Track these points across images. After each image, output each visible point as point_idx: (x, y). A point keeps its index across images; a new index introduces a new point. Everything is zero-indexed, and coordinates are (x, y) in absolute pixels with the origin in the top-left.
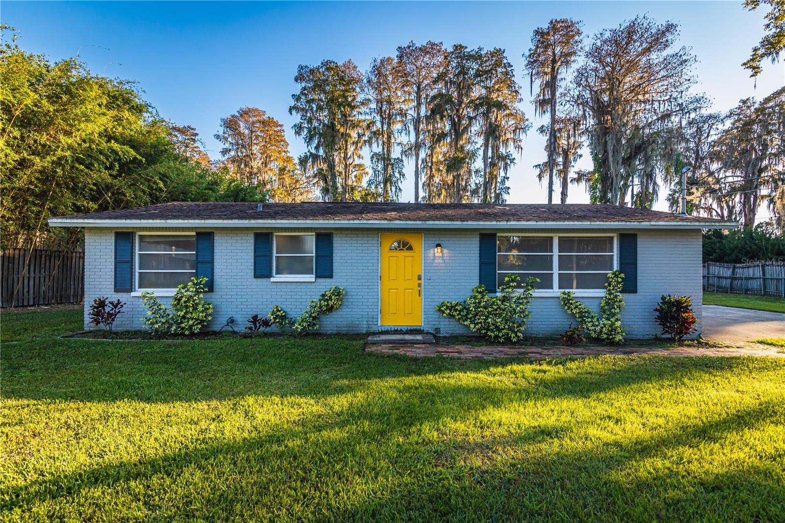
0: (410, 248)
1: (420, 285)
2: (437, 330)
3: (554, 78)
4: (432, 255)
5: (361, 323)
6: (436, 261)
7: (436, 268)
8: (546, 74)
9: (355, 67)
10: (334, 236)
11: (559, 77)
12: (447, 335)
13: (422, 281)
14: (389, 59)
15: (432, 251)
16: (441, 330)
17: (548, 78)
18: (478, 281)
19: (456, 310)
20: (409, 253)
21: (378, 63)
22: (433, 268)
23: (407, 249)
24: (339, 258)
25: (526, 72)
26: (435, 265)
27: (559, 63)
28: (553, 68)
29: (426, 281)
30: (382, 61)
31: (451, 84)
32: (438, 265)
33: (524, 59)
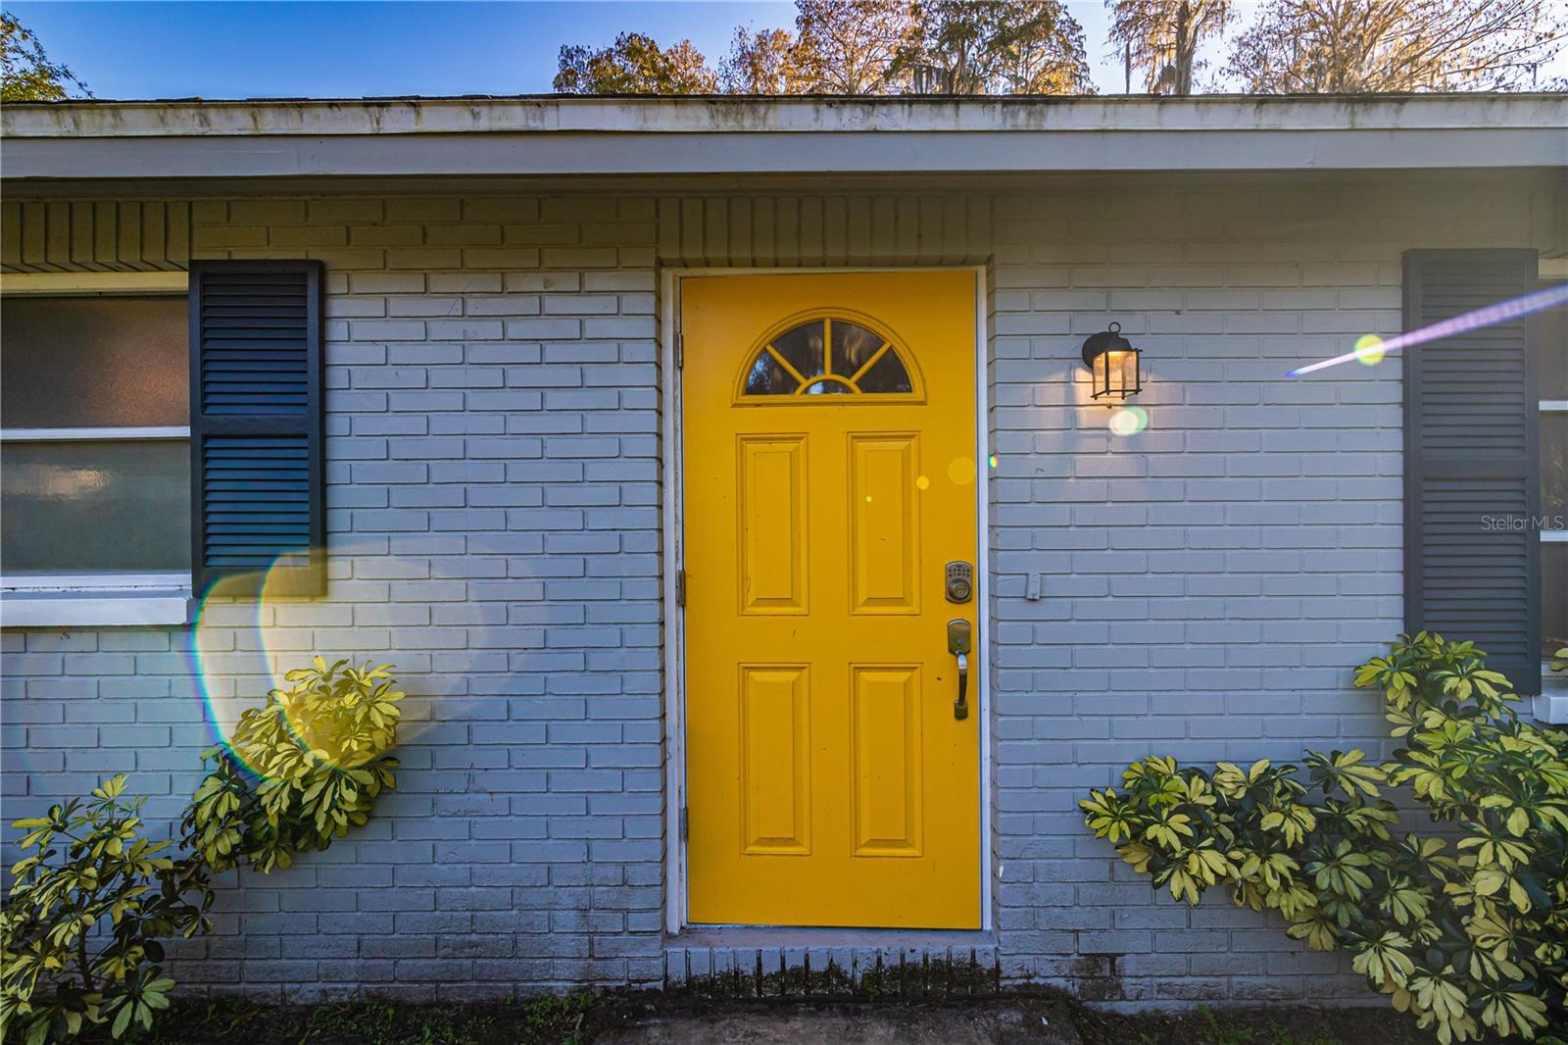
0: (890, 377)
1: (959, 642)
2: (1101, 968)
3: (1185, 55)
4: (1053, 418)
5: (540, 919)
6: (1084, 464)
7: (1084, 514)
8: (1162, 50)
9: (700, 59)
10: (336, 285)
11: (1196, 58)
12: (1171, 1006)
13: (981, 612)
14: (778, 34)
15: (1055, 394)
16: (1129, 965)
17: (1170, 58)
18: (1396, 607)
19: (1266, 844)
20: (883, 412)
21: (751, 42)
22: (1061, 514)
23: (866, 385)
24: (377, 449)
25: (1112, 48)
26: (1073, 489)
27: (1199, 17)
28: (1182, 33)
29: (1012, 608)
30: (762, 40)
31: (930, 76)
32: (1096, 490)
33: (1110, 11)
